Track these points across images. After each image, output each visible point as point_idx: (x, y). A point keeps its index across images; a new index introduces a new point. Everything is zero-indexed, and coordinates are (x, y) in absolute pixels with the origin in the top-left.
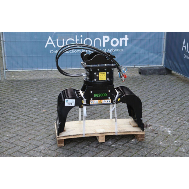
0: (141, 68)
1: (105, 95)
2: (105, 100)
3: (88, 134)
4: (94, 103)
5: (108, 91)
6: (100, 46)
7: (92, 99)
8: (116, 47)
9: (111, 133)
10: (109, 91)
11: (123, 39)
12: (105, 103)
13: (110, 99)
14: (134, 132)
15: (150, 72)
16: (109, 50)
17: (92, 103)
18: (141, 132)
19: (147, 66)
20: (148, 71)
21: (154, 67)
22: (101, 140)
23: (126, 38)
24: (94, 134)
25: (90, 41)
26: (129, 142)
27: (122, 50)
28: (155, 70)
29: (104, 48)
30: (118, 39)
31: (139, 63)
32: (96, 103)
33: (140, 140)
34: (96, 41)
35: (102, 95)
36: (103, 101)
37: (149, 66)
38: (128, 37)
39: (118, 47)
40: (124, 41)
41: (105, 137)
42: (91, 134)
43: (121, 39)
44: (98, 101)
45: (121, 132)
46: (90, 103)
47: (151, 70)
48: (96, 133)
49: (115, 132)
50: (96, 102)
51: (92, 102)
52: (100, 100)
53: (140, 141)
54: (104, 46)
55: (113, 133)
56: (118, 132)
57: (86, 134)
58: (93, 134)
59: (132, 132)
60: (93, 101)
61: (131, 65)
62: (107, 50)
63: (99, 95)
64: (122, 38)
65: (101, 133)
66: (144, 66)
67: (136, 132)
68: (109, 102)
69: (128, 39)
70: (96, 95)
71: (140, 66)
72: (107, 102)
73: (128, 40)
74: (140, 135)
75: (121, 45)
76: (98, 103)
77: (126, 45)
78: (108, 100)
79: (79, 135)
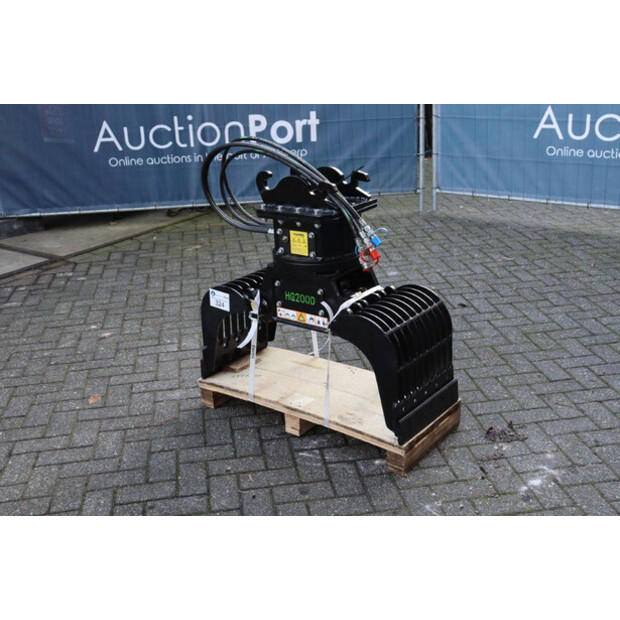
1: (312, 301)
2: (313, 316)
3: (259, 398)
4: (287, 317)
5: (316, 291)
7: (279, 303)
9: (314, 416)
10: (319, 292)
12: (312, 323)
14: (372, 437)
17: (283, 317)
18: (393, 445)
22: (292, 428)
24: (273, 402)
32: (292, 318)
33: (392, 469)
35: (305, 299)
36: (308, 318)
41: (298, 422)
42: (266, 400)
44: (295, 313)
45: (337, 424)
46: (278, 315)
48: (277, 403)
49: (322, 419)
50: (292, 315)
52: (299, 313)
56: (330, 422)
57: (254, 396)
58: (270, 401)
59: (368, 435)
60: (283, 309)
63: (296, 297)
65: (288, 408)
67: (379, 440)
68: (324, 324)
70: (288, 296)
72: (319, 322)
74: (390, 453)
76: (295, 319)
78: (321, 319)
79: (241, 393)
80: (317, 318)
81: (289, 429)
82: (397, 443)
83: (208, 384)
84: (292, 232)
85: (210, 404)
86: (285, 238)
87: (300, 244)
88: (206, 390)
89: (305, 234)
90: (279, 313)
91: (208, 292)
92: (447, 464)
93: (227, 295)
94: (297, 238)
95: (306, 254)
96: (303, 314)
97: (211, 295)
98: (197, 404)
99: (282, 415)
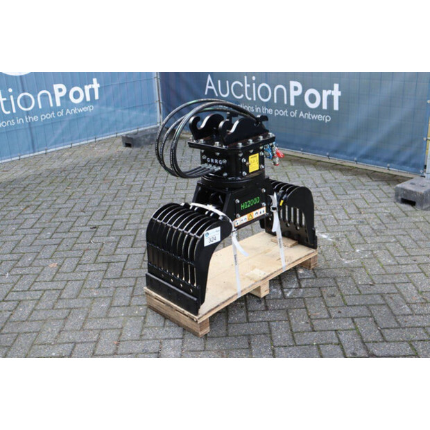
0: (129, 136)
2: (257, 211)
6: (52, 105)
8: (81, 103)
11: (90, 86)
15: (146, 139)
16: (68, 111)
19: (136, 130)
20: (143, 139)
21: (146, 130)
23: (96, 85)
25: (30, 98)
27: (91, 108)
29: (59, 109)
30: (81, 87)
31: (124, 128)
34: (41, 96)
37: (140, 130)
38: (98, 83)
39: (85, 103)
40: (92, 91)
43: (87, 88)
47: (146, 136)
54: (58, 104)
61: (111, 133)
62: (65, 112)
64: (88, 85)
66: (132, 131)
69: (98, 85)
71: (126, 133)
73: (98, 88)
75: (88, 99)
77: (97, 97)
80: (259, 211)
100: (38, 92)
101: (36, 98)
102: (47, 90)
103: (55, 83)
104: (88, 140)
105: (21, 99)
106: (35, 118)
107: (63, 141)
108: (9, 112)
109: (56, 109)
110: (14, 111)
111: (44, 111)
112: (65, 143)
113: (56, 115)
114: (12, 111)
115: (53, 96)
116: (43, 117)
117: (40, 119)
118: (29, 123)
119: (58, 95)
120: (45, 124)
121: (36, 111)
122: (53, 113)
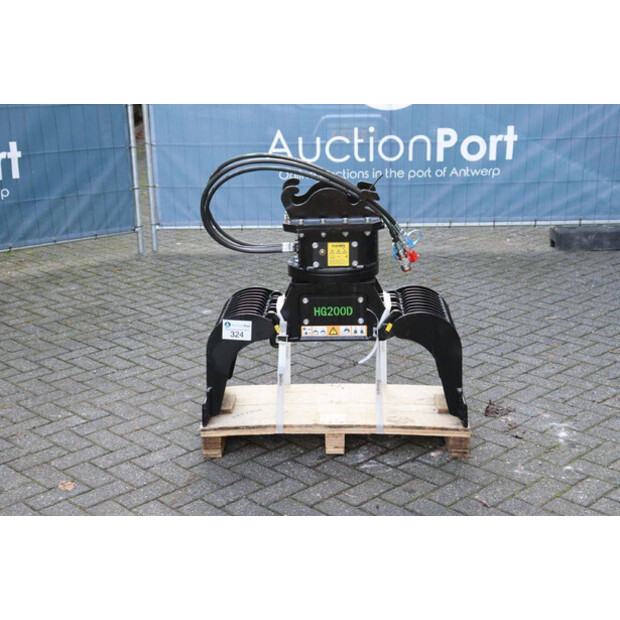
0: (556, 229)
1: (348, 311)
2: (349, 327)
3: (291, 426)
4: (315, 334)
5: (356, 300)
6: (429, 158)
7: (306, 322)
8: (479, 161)
9: (364, 426)
10: (361, 300)
11: (500, 138)
12: (347, 334)
13: (363, 324)
14: (434, 429)
15: (585, 240)
16: (454, 171)
17: (309, 335)
18: (457, 430)
19: (577, 222)
20: (578, 238)
21: (600, 225)
22: (334, 446)
23: (511, 137)
24: (310, 426)
25: (398, 144)
26: (420, 458)
27: (496, 172)
28: (600, 234)
29: (441, 165)
30: (484, 138)
31: (551, 213)
32: (321, 335)
33: (456, 454)
34: (415, 143)
35: (340, 311)
36: (342, 330)
37: (583, 222)
38: (515, 133)
39: (485, 163)
40: (502, 146)
41: (343, 438)
42: (300, 426)
43: (494, 140)
44: (325, 328)
45: (393, 427)
46: (303, 334)
47: (586, 234)
48: (316, 425)
49: (374, 427)
50: (321, 331)
51: (308, 331)
52: (331, 327)
53: (455, 458)
54: (440, 158)
55: (370, 427)
56: (385, 427)
57: (285, 426)
58: (307, 426)
59: (430, 428)
60: (309, 327)
61: (525, 218)
62: (449, 171)
63: (328, 311)
64: (497, 134)
65: (330, 427)
66: (568, 222)
67: (442, 429)
68: (362, 332)
69: (515, 138)
70: (318, 311)
71: (553, 223)
72: (356, 332)
73: (515, 142)
74: (454, 438)
75: (493, 157)
76: (326, 334)
77: (509, 156)
78: (358, 328)
79: (266, 427)
80: (353, 328)
81: (330, 450)
82: (461, 427)
83: (215, 429)
84: (330, 245)
85: (217, 453)
86: (322, 251)
87: (339, 255)
88: (210, 438)
89: (347, 244)
90: (303, 332)
91: (221, 324)
92: (485, 442)
93: (250, 323)
94: (335, 250)
95: (348, 264)
96: (336, 327)
97: (224, 326)
98: (194, 458)
99: (321, 438)
100: (412, 136)
101: (406, 145)
102: (426, 135)
103: (442, 126)
104: (480, 221)
105: (384, 145)
106: (400, 174)
107: (437, 215)
108: (363, 160)
109: (434, 165)
110: (371, 159)
111: (414, 165)
112: (441, 219)
113: (433, 173)
114: (368, 158)
115: (434, 145)
116: (412, 174)
117: (406, 175)
118: (390, 180)
119: (442, 145)
120: (413, 185)
121: (403, 164)
122: (429, 171)
